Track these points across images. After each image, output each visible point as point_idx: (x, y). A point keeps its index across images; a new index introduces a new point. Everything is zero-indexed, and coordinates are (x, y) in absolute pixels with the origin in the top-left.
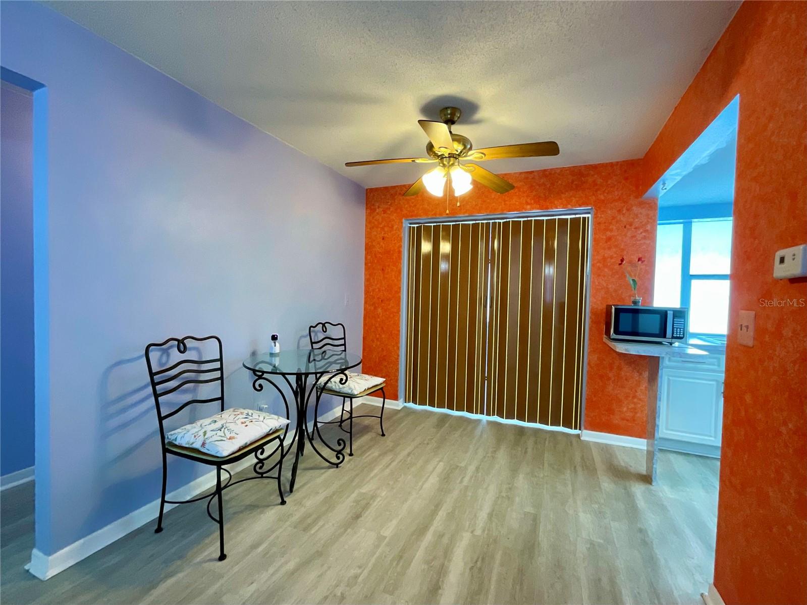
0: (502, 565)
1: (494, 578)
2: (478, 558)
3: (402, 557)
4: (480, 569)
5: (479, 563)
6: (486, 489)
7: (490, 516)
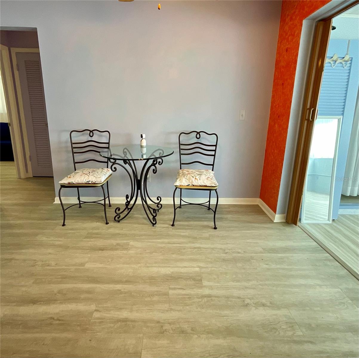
0: (54, 339)
1: (37, 335)
2: (62, 320)
3: (65, 278)
4: (51, 324)
5: (57, 322)
6: (171, 309)
7: (125, 320)
